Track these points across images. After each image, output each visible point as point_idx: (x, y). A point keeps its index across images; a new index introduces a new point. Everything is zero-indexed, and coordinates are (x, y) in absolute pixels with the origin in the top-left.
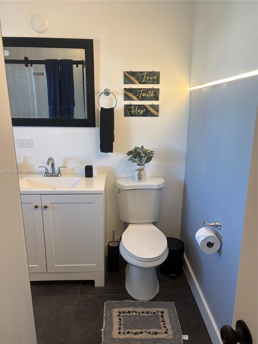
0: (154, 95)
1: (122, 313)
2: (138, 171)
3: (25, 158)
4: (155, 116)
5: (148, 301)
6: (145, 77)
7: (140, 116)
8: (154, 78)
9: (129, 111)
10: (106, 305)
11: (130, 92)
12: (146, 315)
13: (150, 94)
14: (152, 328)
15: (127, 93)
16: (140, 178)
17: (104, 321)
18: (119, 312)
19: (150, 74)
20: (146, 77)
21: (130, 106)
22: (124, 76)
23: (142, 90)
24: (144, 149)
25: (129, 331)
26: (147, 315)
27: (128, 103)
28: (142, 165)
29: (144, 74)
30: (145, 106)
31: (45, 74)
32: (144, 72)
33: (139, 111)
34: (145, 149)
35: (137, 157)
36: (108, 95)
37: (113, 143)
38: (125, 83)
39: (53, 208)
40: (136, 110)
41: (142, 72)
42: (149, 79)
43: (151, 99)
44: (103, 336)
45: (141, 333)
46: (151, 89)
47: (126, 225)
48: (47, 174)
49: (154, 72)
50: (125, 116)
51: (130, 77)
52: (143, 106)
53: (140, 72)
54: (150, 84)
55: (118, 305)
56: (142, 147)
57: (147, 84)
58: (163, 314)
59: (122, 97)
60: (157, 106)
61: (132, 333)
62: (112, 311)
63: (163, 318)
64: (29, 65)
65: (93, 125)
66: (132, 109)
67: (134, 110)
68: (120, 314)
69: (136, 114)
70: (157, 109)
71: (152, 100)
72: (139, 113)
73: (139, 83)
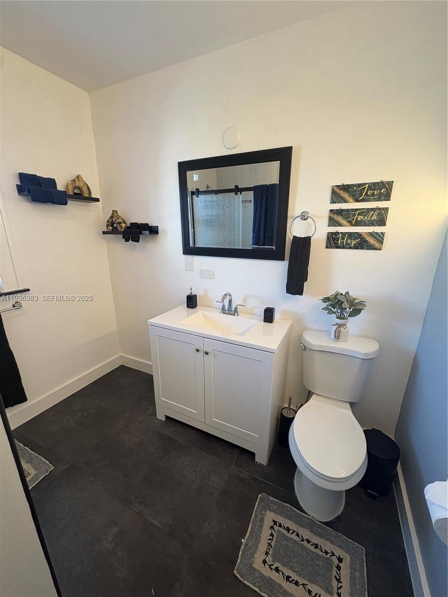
0: (377, 218)
1: (278, 525)
2: (337, 326)
3: (206, 290)
4: (375, 249)
5: (320, 522)
6: (365, 191)
7: (350, 248)
8: (382, 191)
9: (333, 241)
10: (260, 499)
11: (338, 215)
12: (312, 548)
13: (372, 217)
14: (316, 583)
15: (333, 216)
16: (337, 336)
17: (250, 525)
18: (274, 521)
19: (374, 186)
20: (367, 190)
21: (337, 233)
22: (332, 192)
23: (358, 212)
24: (350, 296)
25: (279, 568)
26: (314, 550)
27: (333, 229)
28: (343, 319)
29: (365, 187)
30: (361, 235)
31: (253, 201)
32: (365, 184)
33: (349, 241)
34: (352, 297)
35: (337, 306)
36: (305, 220)
37: (305, 283)
38: (333, 202)
39: (215, 356)
40: (345, 239)
41: (361, 184)
42: (373, 195)
43: (371, 224)
44: (241, 553)
45: (297, 583)
46: (373, 209)
47: (309, 395)
48: (223, 310)
49: (382, 182)
50: (327, 247)
51: (342, 193)
52: (356, 235)
53: (358, 184)
54: (373, 201)
55: (275, 507)
56: (347, 293)
57: (368, 201)
58: (340, 564)
59: (326, 221)
60: (381, 234)
61: (283, 573)
62: (265, 515)
63: (338, 572)
64: (239, 193)
65: (281, 258)
66: (338, 238)
67: (341, 240)
68: (274, 524)
69: (344, 246)
70: (381, 239)
71: (373, 225)
72: (349, 244)
73: (355, 201)
